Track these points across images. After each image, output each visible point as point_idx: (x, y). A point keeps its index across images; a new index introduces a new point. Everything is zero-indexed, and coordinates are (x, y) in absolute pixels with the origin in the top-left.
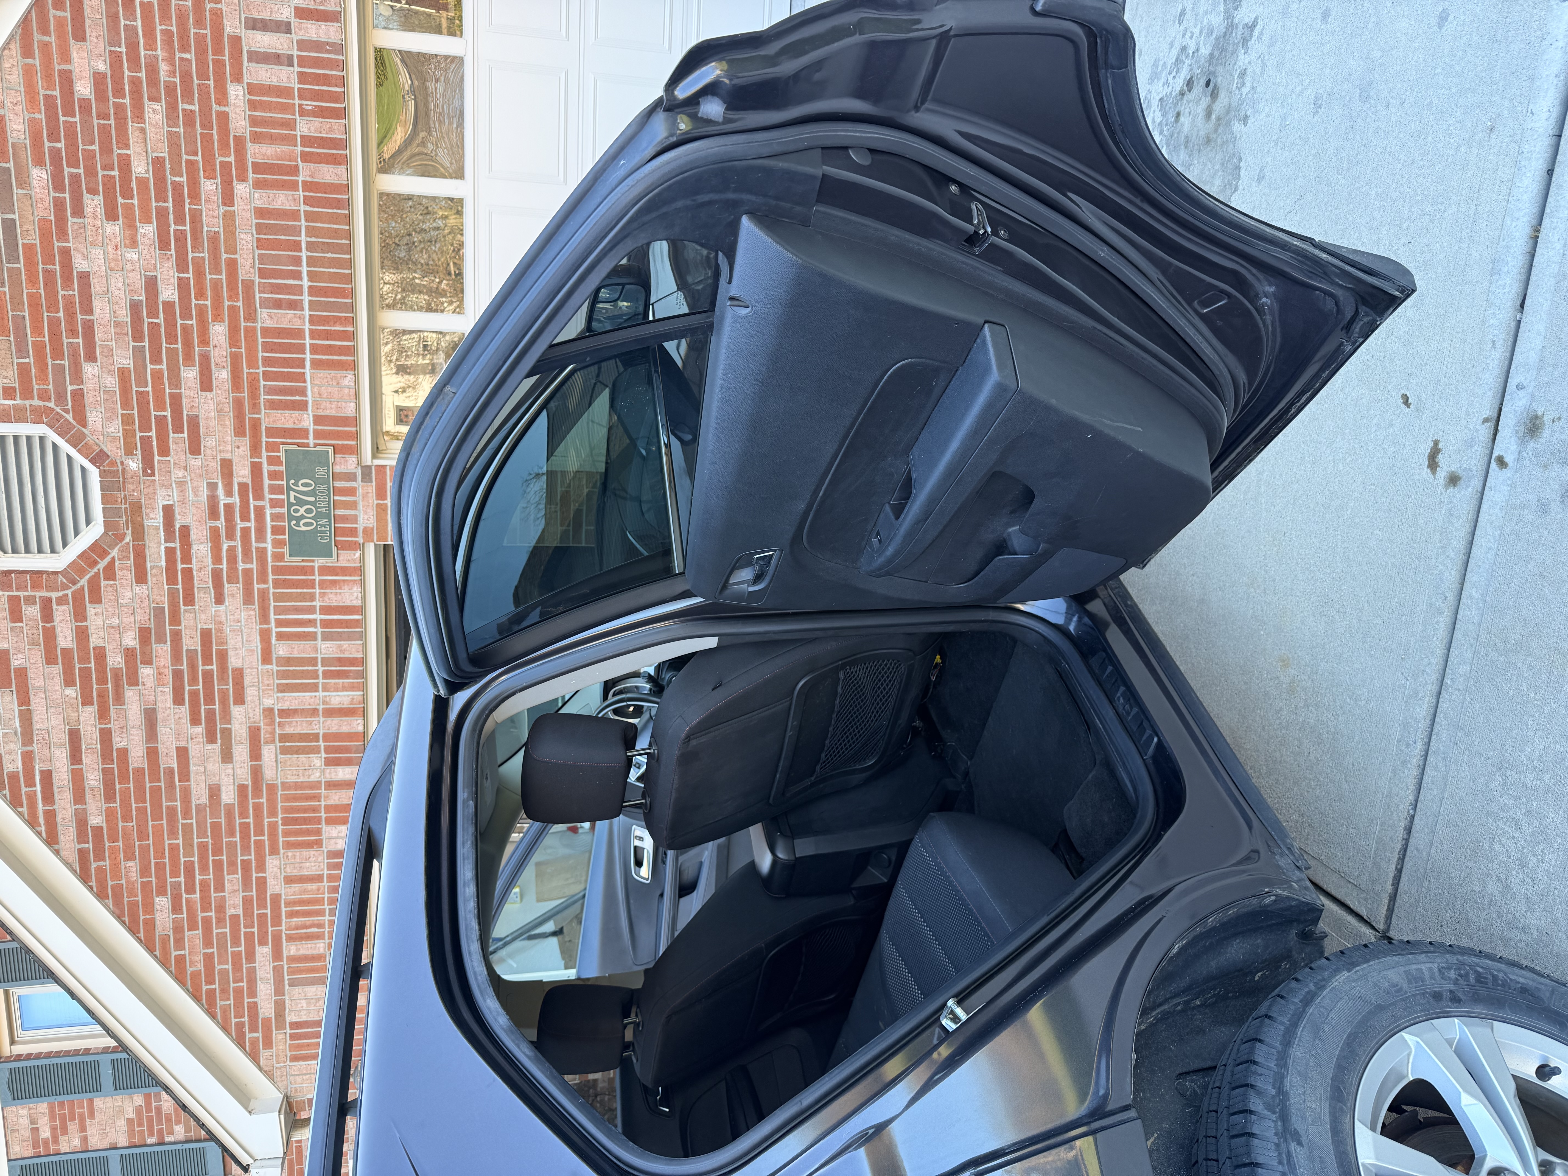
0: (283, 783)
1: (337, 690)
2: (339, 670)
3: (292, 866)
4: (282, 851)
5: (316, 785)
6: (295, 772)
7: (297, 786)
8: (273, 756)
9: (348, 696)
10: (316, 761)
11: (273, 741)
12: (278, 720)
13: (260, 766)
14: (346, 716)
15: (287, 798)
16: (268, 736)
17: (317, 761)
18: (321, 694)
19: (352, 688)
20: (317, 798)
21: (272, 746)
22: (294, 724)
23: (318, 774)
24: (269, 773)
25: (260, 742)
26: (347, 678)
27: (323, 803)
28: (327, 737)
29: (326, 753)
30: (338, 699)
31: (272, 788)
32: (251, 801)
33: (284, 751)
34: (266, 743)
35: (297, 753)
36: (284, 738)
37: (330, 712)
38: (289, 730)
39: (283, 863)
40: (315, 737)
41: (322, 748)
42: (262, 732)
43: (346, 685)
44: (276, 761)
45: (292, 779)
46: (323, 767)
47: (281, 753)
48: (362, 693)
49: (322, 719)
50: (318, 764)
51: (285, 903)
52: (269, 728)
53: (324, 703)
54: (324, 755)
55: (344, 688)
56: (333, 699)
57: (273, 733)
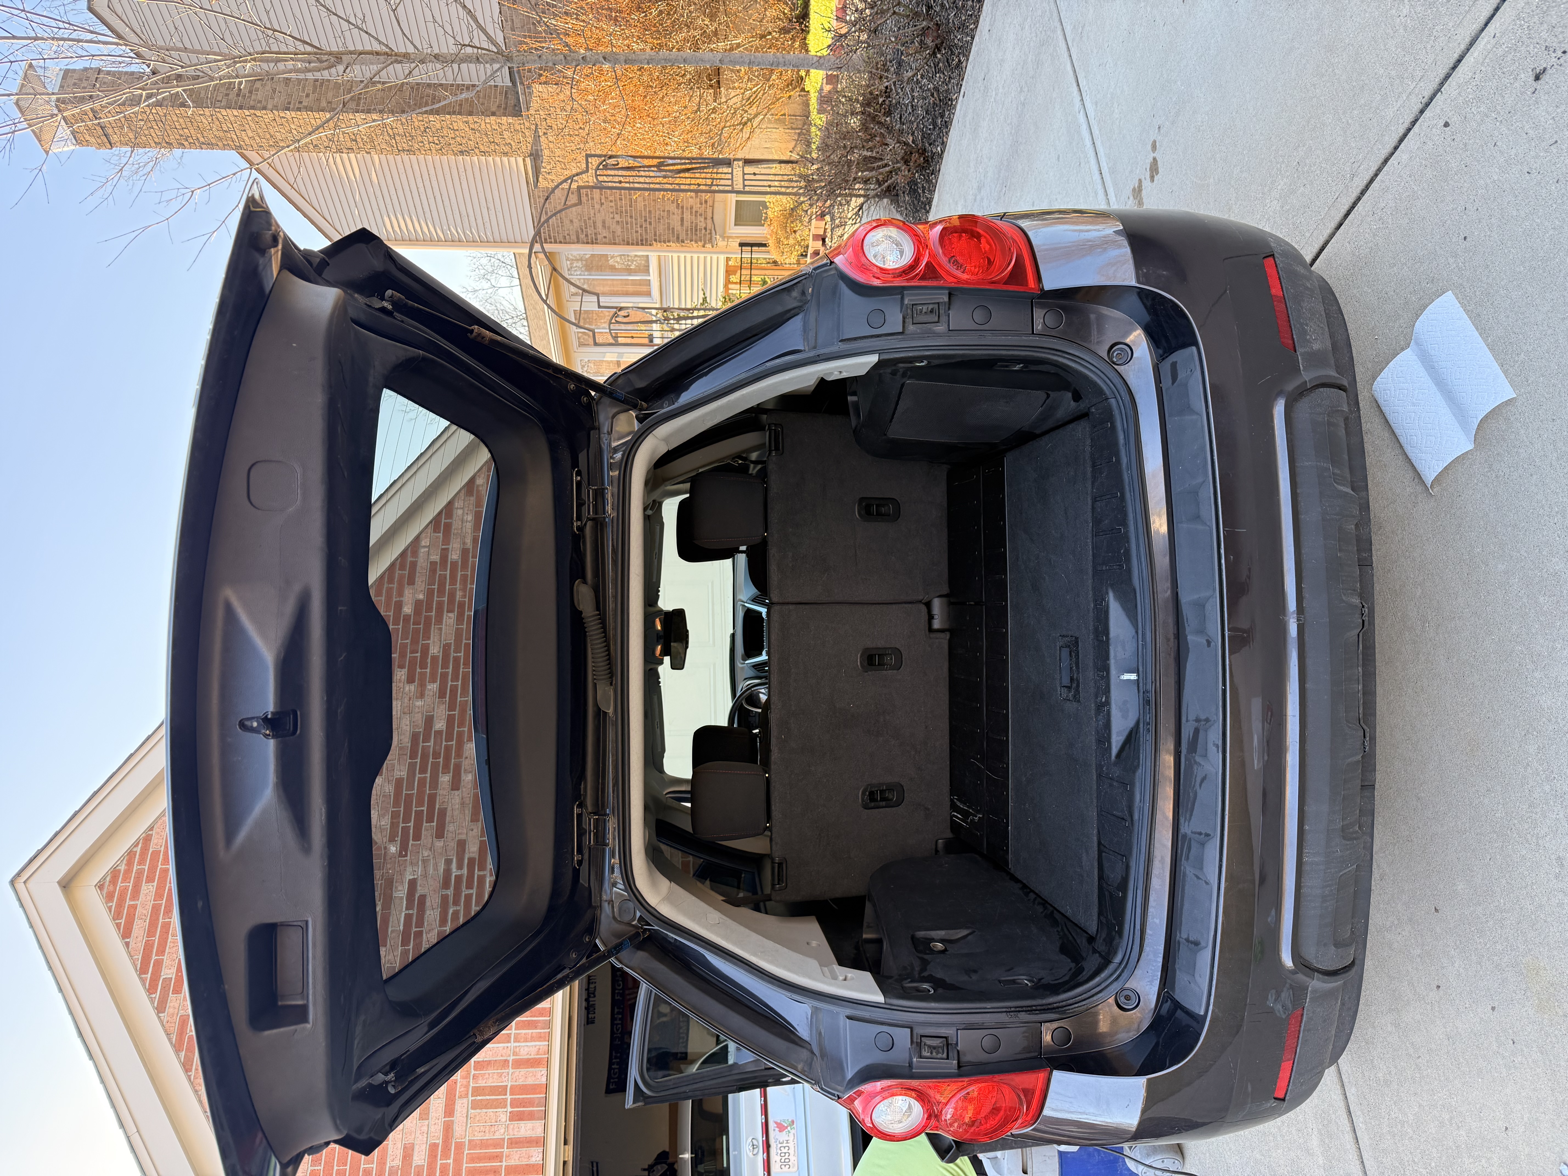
0: (470, 1141)
1: (526, 1041)
2: (530, 1021)
5: (500, 1143)
6: (482, 1128)
7: (484, 1144)
8: (465, 1111)
9: (535, 1046)
10: (501, 1115)
11: (467, 1095)
12: (473, 1072)
13: (452, 1122)
14: (532, 1067)
15: (472, 1159)
16: (462, 1089)
17: (503, 1115)
18: (513, 1044)
19: (540, 1038)
20: (498, 1157)
21: (465, 1100)
22: (487, 1076)
23: (502, 1131)
24: (458, 1130)
25: (455, 1096)
26: (536, 1028)
27: (504, 1164)
28: (515, 1090)
29: (512, 1107)
30: (526, 1049)
31: (460, 1146)
32: (439, 1162)
33: (475, 1105)
34: (460, 1097)
35: (486, 1107)
36: (477, 1091)
37: (520, 1064)
38: (481, 1083)
40: (502, 1090)
41: (509, 1101)
42: (459, 1085)
43: (534, 1035)
44: (467, 1116)
45: (479, 1137)
46: (508, 1122)
47: (472, 1108)
48: (547, 1043)
49: (511, 1071)
50: (504, 1120)
52: (465, 1082)
53: (515, 1054)
54: (509, 1109)
55: (533, 1039)
56: (522, 1050)
57: (467, 1086)
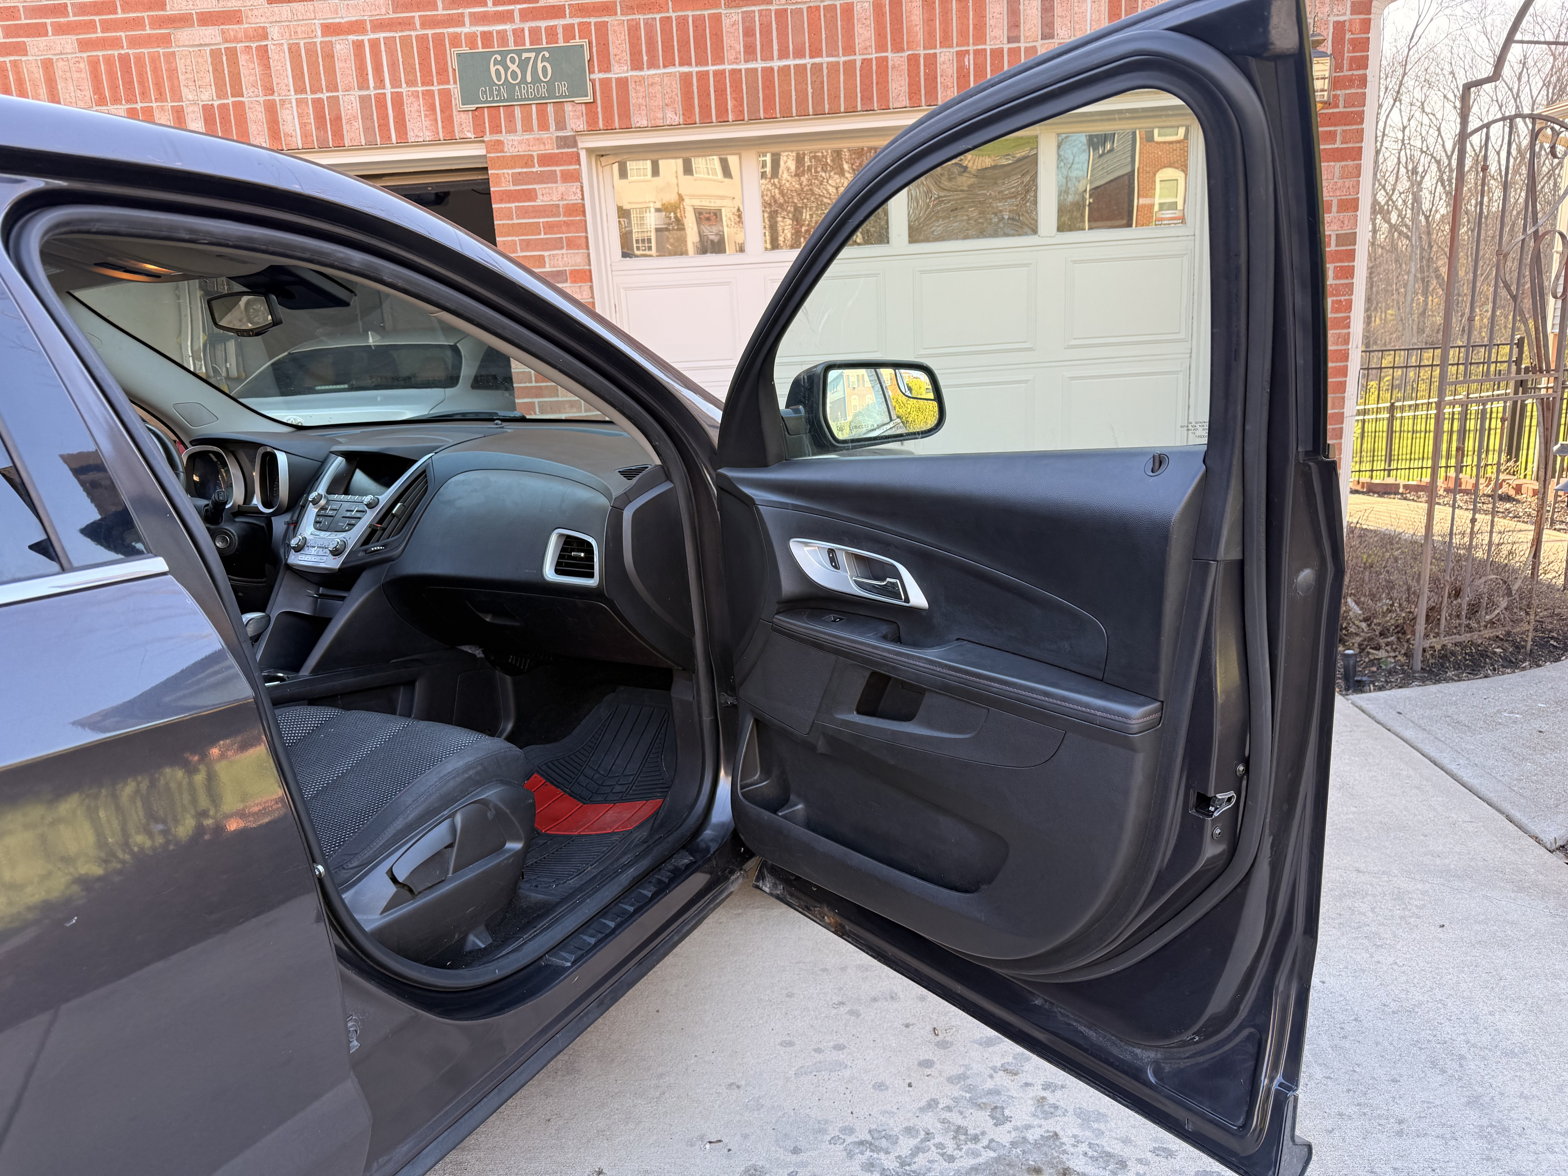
0: (173, 53)
1: (300, 116)
2: (325, 118)
3: (67, 68)
4: (85, 55)
5: (177, 95)
6: (190, 68)
7: (173, 73)
8: (207, 41)
9: (295, 130)
10: (207, 93)
11: (226, 41)
12: (254, 45)
13: (192, 25)
14: (269, 129)
15: (155, 59)
16: (232, 33)
17: (208, 96)
18: (293, 97)
19: (305, 135)
20: (161, 97)
21: (219, 39)
22: (251, 66)
23: (190, 97)
24: (184, 36)
25: (223, 24)
26: (317, 129)
27: (154, 105)
28: (240, 107)
29: (219, 106)
30: (289, 118)
31: (165, 40)
32: (145, 14)
33: (215, 55)
34: (223, 32)
35: (215, 70)
36: (232, 54)
37: (271, 110)
38: (242, 59)
39: (69, 56)
40: (238, 92)
41: (225, 101)
42: (236, 27)
43: (308, 128)
44: (201, 45)
45: (180, 65)
46: (201, 103)
47: (212, 50)
48: (300, 147)
49: (261, 99)
50: (203, 97)
51: (15, 61)
52: (241, 35)
53: (283, 102)
54: (216, 103)
55: (303, 125)
56: (288, 111)
57: (236, 40)
